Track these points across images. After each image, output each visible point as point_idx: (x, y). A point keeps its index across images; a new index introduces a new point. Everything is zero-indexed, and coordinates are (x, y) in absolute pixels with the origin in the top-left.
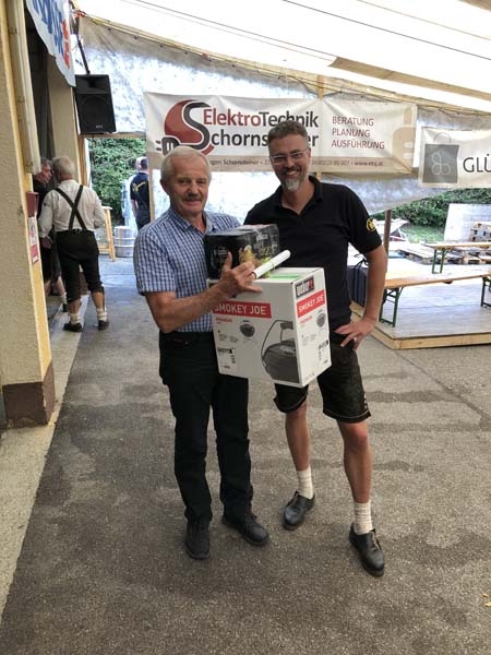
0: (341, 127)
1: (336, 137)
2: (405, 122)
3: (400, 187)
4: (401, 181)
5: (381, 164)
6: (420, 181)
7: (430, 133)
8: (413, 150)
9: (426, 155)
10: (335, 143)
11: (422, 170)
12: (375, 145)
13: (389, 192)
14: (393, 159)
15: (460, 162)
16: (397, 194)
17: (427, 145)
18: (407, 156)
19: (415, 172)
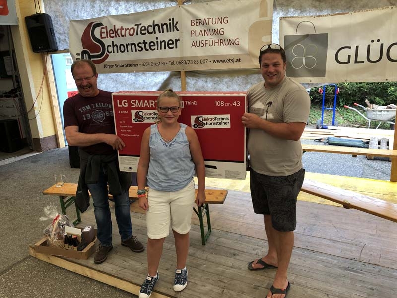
0: (198, 29)
1: (194, 38)
2: (261, 16)
5: (239, 60)
7: (291, 23)
10: (194, 44)
12: (231, 42)
14: (250, 54)
15: (331, 53)
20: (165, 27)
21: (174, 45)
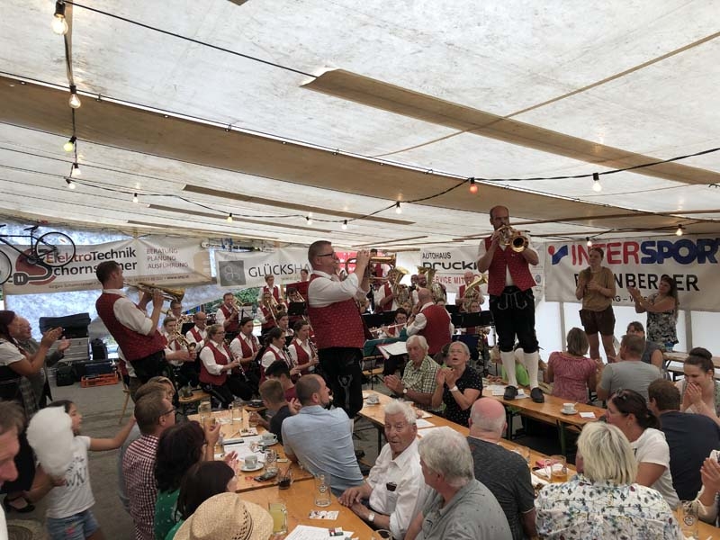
0: (153, 255)
1: (150, 262)
3: (204, 291)
4: (204, 287)
5: (187, 277)
6: (218, 285)
7: (221, 255)
8: (209, 266)
9: (220, 269)
10: (150, 266)
11: (219, 279)
12: (181, 265)
13: (196, 295)
14: (196, 273)
15: (246, 271)
16: (203, 295)
17: (220, 262)
18: (206, 270)
19: (214, 281)
20: (122, 254)
21: (132, 267)
